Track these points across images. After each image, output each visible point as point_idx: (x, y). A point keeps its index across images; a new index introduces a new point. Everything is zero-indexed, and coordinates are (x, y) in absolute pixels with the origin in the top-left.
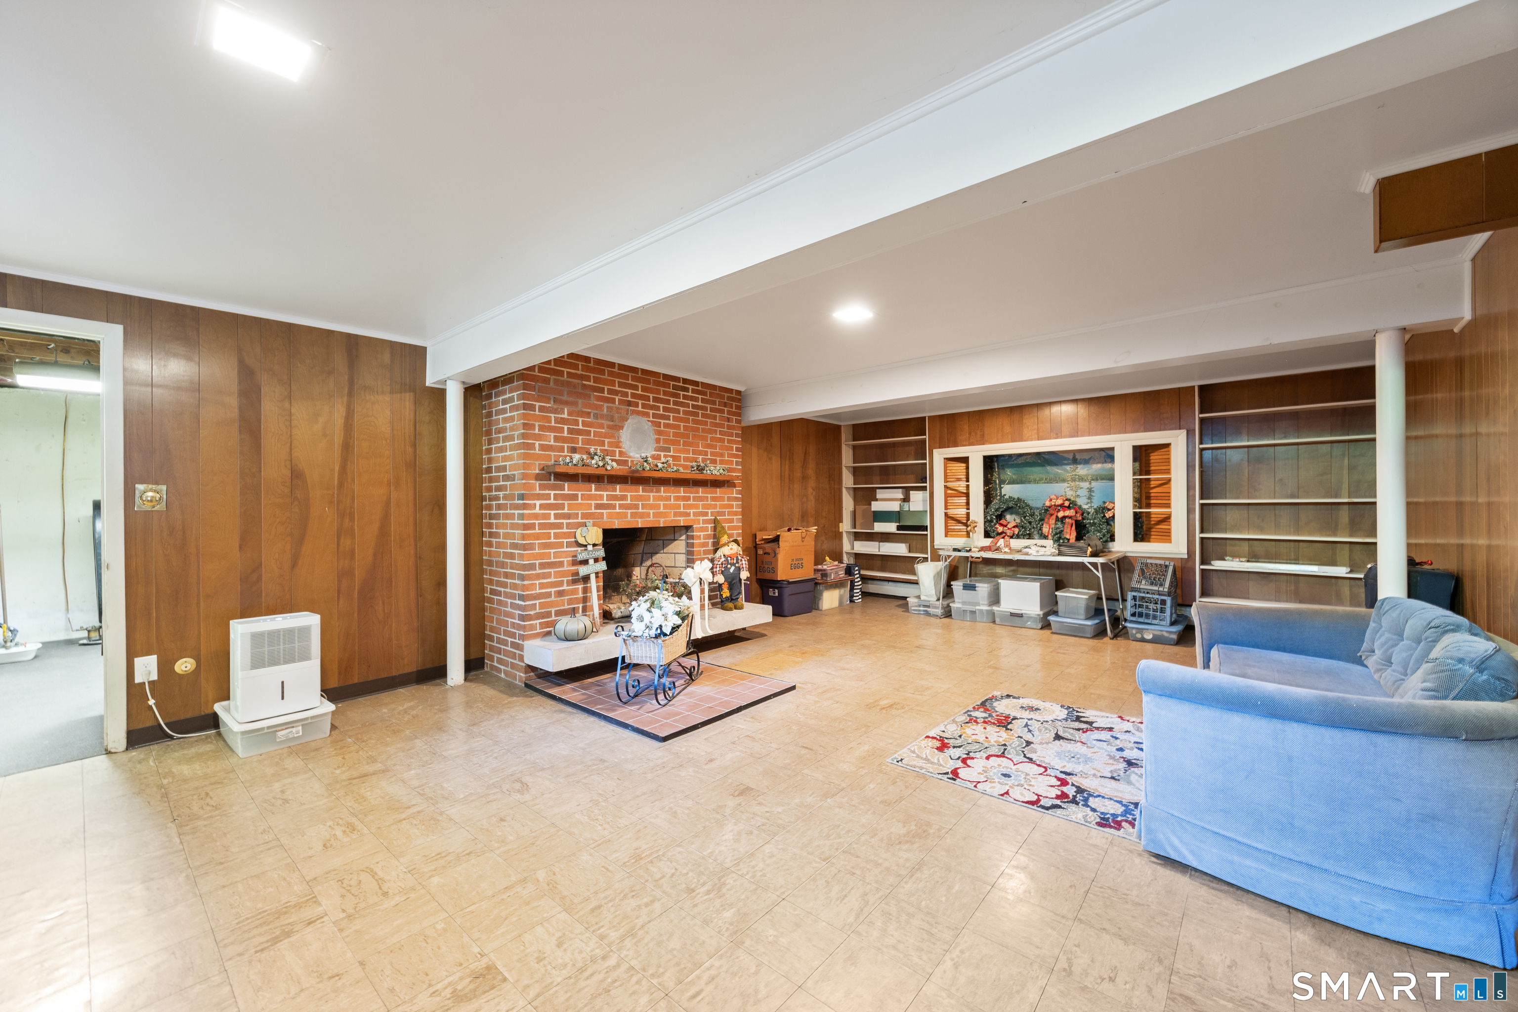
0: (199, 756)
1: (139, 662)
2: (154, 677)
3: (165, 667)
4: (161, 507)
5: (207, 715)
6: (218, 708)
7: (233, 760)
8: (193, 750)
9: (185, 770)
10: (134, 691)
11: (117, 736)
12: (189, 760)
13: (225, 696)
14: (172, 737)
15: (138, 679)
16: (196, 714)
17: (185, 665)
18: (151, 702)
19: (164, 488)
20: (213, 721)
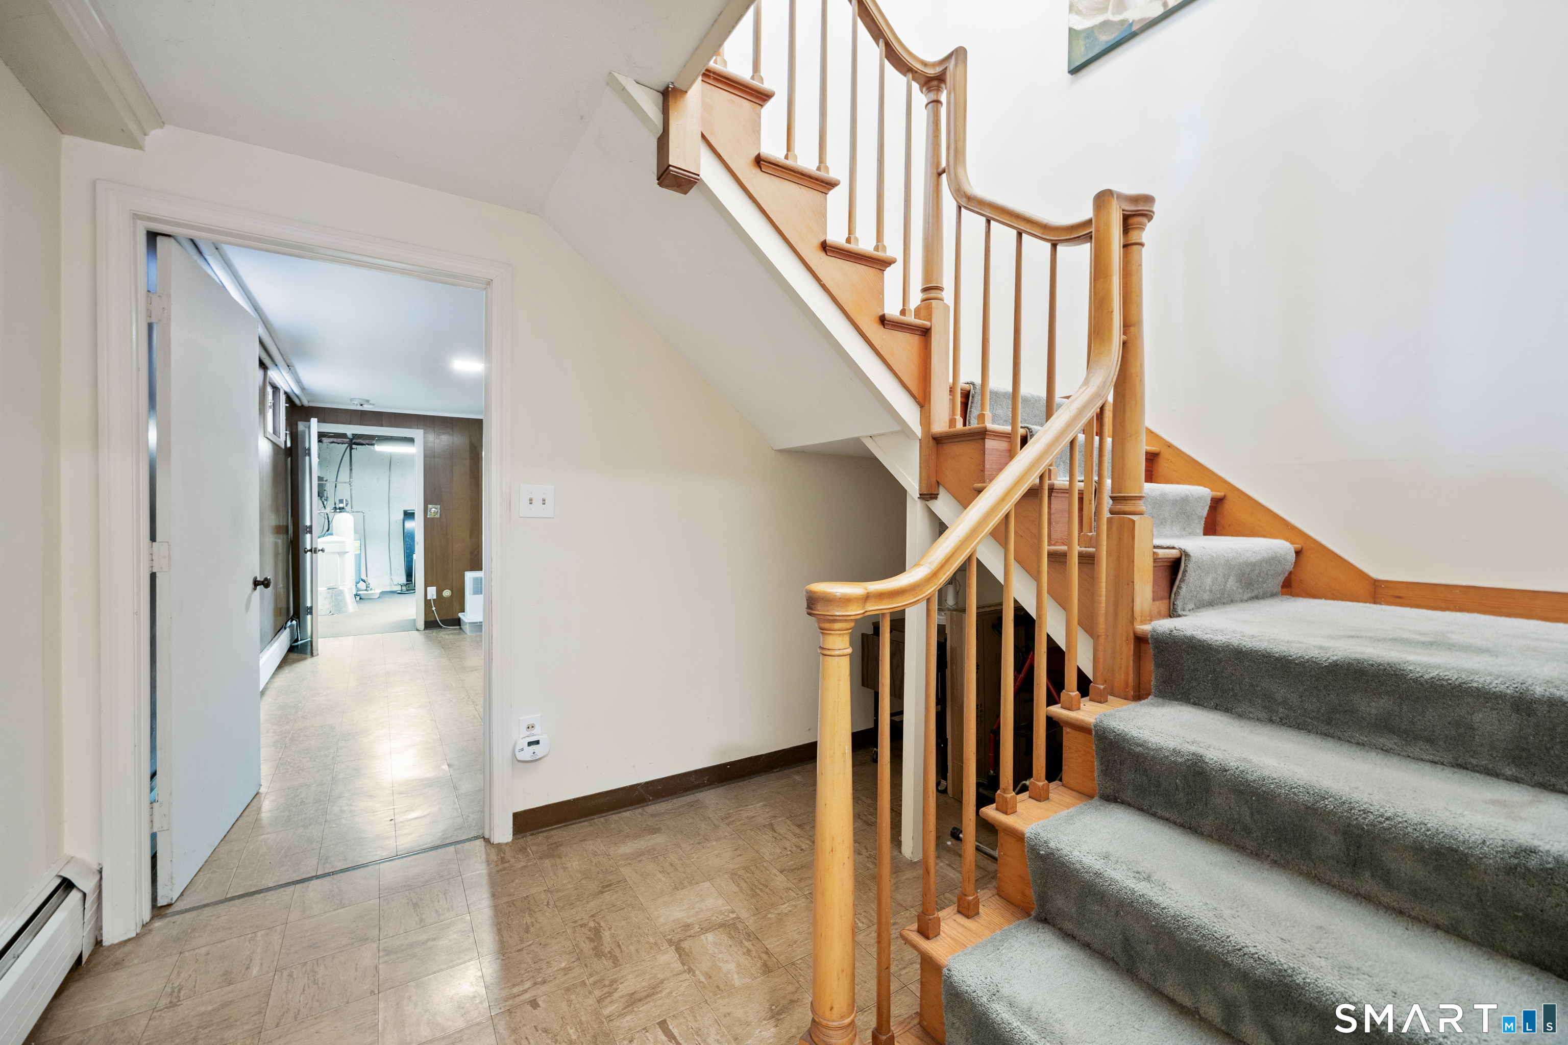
0: (452, 634)
1: (429, 589)
2: (435, 597)
3: (439, 593)
4: (438, 516)
5: (456, 619)
6: (460, 615)
7: (465, 636)
8: (450, 632)
9: (447, 637)
10: (427, 603)
11: (421, 624)
12: (449, 634)
13: (463, 611)
14: (441, 627)
15: (429, 598)
16: (451, 618)
17: (447, 593)
18: (434, 609)
19: (439, 506)
20: (457, 622)
